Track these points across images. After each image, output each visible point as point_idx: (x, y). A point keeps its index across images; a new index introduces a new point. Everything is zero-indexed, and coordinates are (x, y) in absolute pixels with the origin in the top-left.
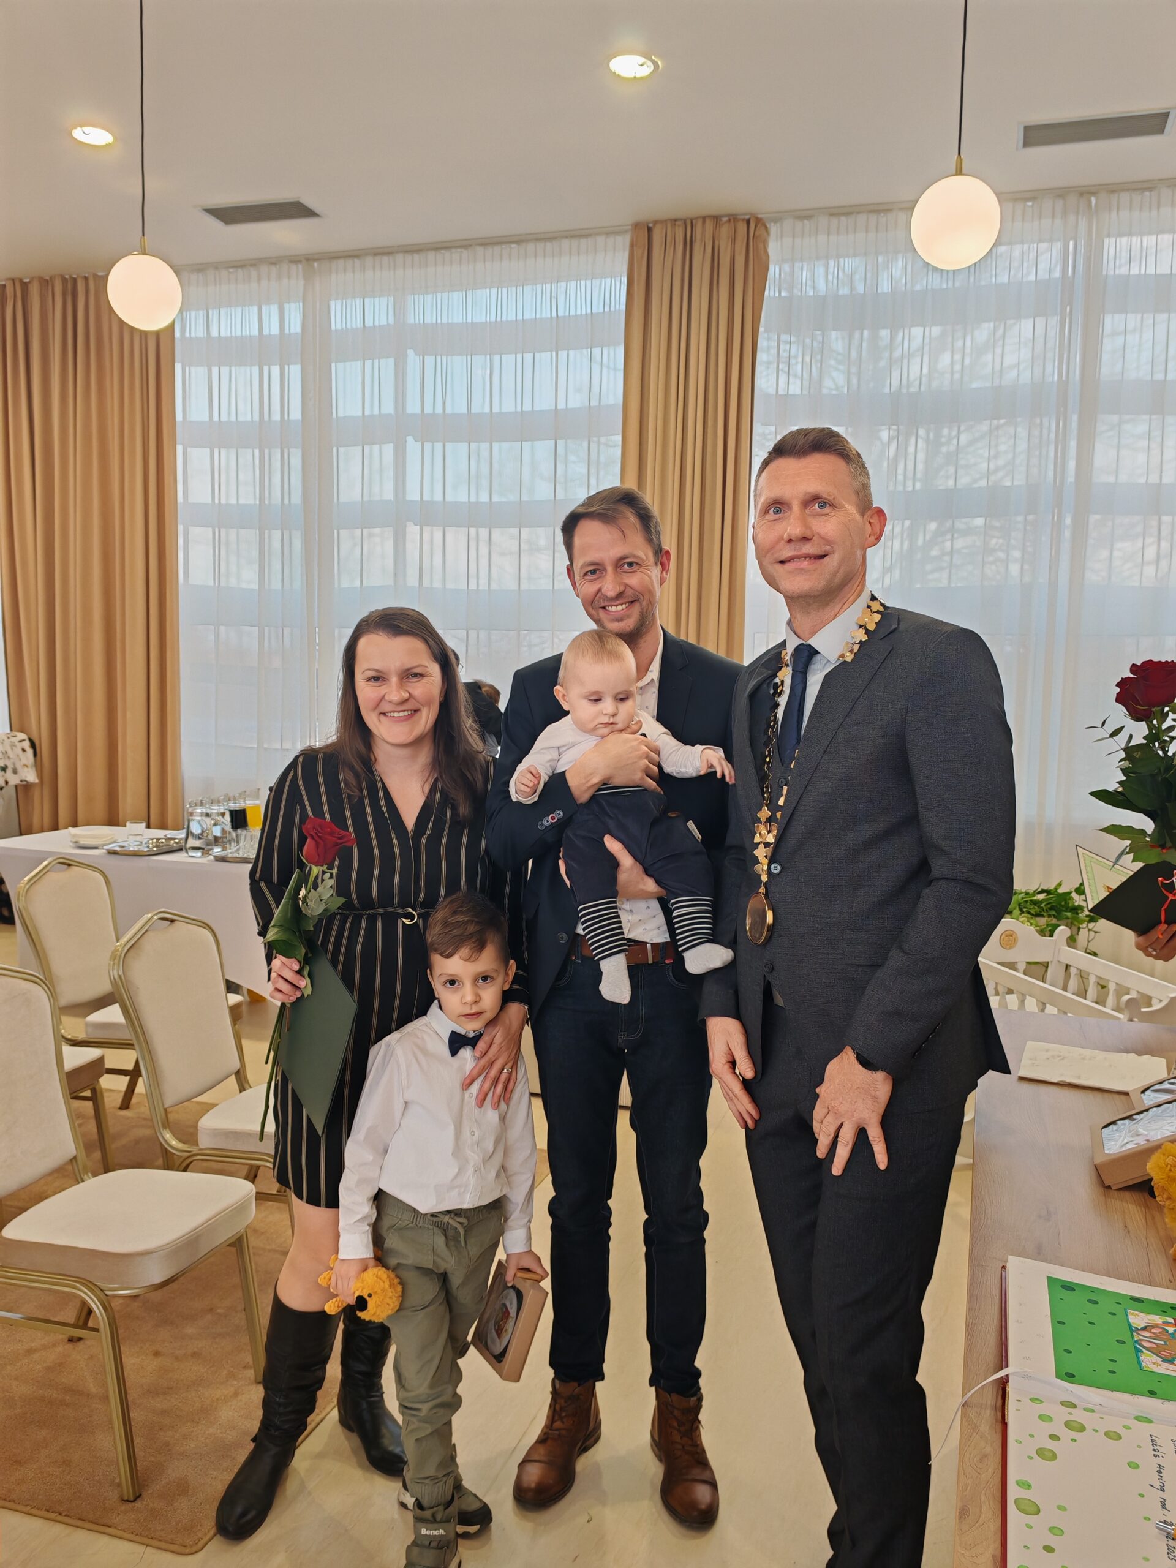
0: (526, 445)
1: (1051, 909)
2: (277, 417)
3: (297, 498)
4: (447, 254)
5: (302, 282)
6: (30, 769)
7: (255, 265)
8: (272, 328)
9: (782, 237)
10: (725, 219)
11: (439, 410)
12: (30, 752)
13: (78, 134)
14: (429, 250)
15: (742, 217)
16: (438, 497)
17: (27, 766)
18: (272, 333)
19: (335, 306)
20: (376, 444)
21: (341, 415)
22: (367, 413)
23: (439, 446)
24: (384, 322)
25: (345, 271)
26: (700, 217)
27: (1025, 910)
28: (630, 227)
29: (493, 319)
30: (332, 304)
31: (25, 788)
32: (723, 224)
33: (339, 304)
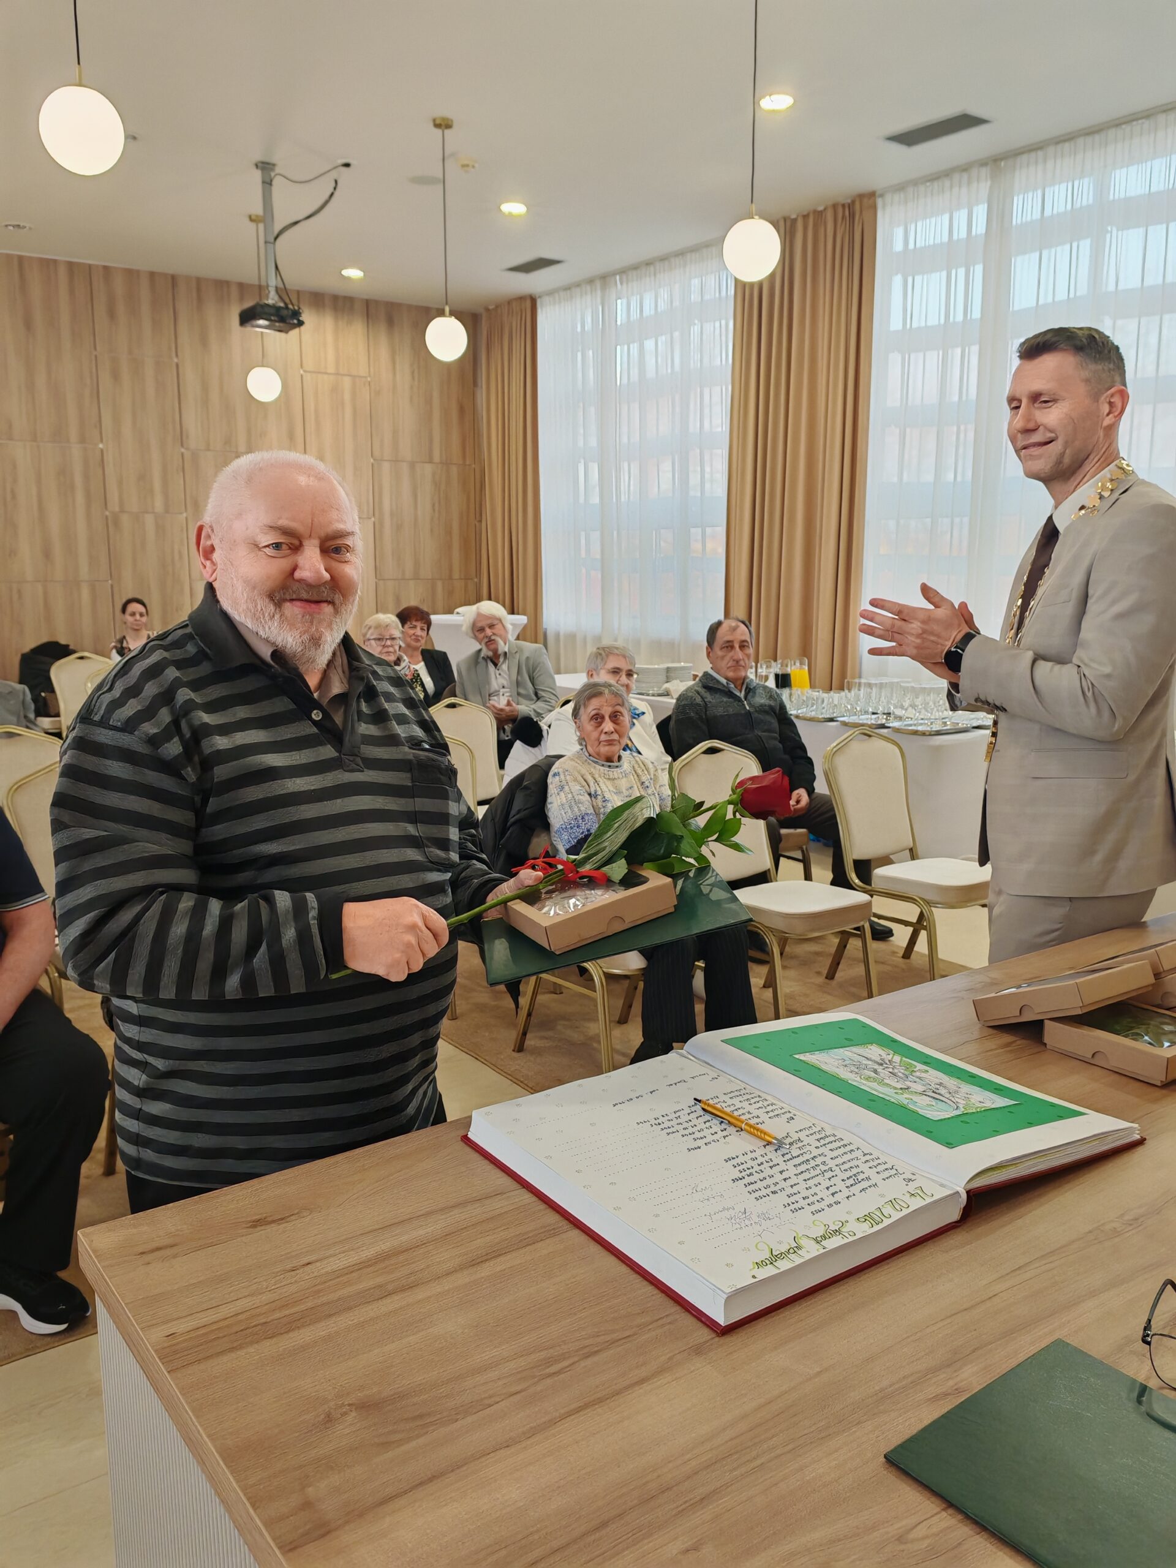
2: (960, 317)
3: (973, 394)
4: (1127, 128)
5: (989, 183)
7: (949, 175)
8: (961, 233)
13: (764, 104)
14: (1109, 128)
18: (960, 237)
19: (1017, 201)
21: (1017, 308)
22: (1041, 302)
24: (1062, 209)
25: (1028, 165)
30: (1015, 199)
33: (1021, 197)
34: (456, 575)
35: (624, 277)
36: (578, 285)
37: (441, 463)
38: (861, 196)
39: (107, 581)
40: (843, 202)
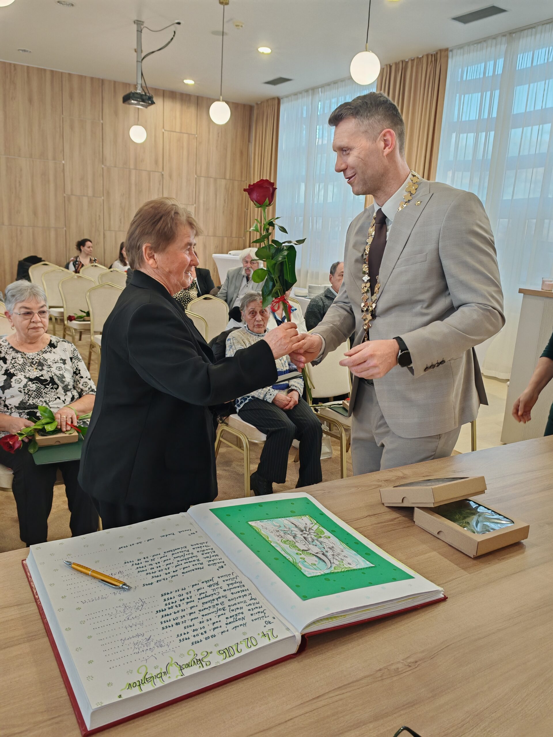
2: (486, 116)
5: (506, 45)
7: (485, 41)
8: (490, 73)
19: (520, 56)
20: (529, 127)
21: (515, 112)
22: (528, 110)
24: (542, 62)
25: (527, 36)
33: (522, 54)
34: (234, 235)
35: (323, 89)
36: (301, 93)
37: (230, 180)
38: (441, 50)
39: (63, 228)
40: (432, 53)
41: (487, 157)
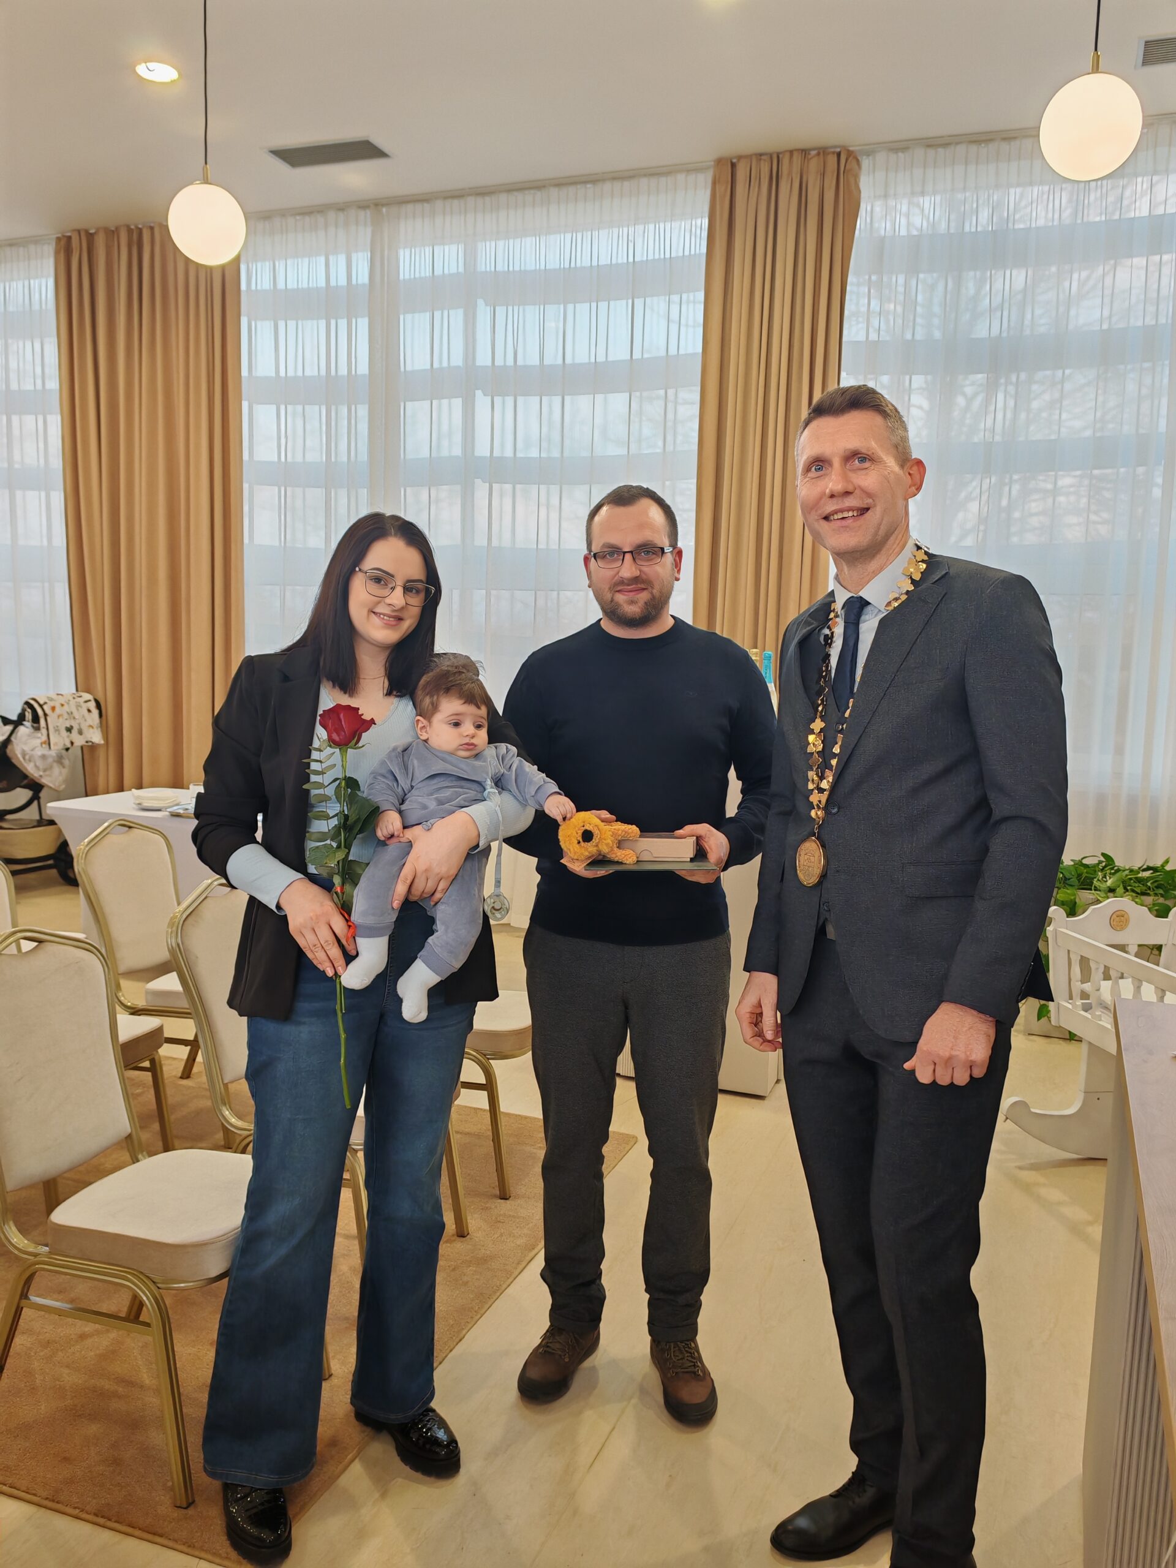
0: (599, 398)
1: (1157, 887)
2: (343, 371)
3: (363, 456)
4: (520, 196)
5: (369, 230)
6: (95, 730)
7: (322, 212)
8: (340, 278)
9: (874, 172)
10: (813, 153)
11: (510, 362)
12: (95, 712)
13: (141, 70)
14: (500, 192)
15: (832, 150)
16: (509, 453)
17: (93, 727)
18: (339, 284)
19: (404, 255)
20: (446, 398)
21: (409, 368)
22: (436, 365)
23: (510, 400)
24: (453, 270)
25: (414, 217)
26: (786, 151)
27: (1129, 888)
28: (713, 163)
29: (567, 266)
30: (401, 252)
31: (90, 749)
32: (811, 159)
33: (407, 252)
41: (356, 457)
